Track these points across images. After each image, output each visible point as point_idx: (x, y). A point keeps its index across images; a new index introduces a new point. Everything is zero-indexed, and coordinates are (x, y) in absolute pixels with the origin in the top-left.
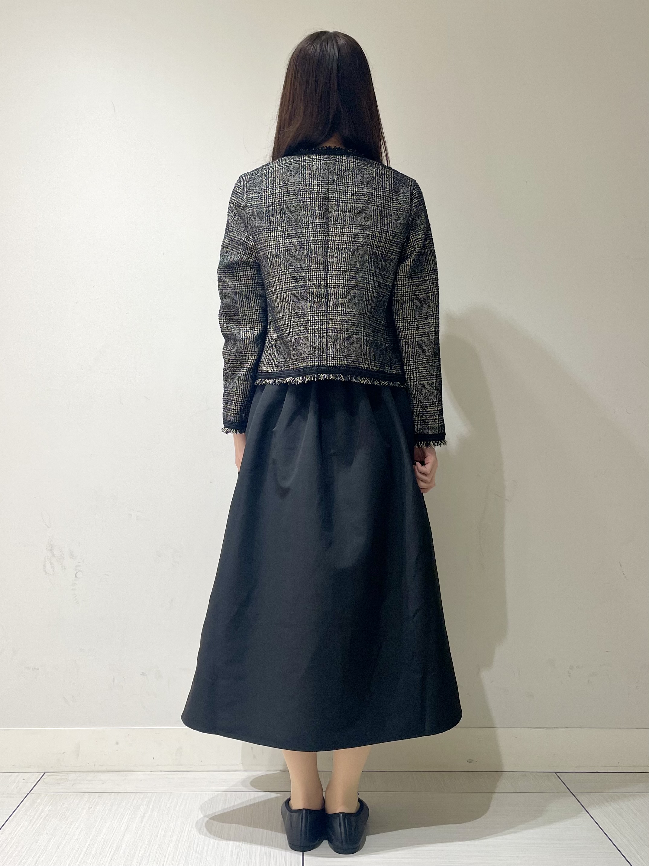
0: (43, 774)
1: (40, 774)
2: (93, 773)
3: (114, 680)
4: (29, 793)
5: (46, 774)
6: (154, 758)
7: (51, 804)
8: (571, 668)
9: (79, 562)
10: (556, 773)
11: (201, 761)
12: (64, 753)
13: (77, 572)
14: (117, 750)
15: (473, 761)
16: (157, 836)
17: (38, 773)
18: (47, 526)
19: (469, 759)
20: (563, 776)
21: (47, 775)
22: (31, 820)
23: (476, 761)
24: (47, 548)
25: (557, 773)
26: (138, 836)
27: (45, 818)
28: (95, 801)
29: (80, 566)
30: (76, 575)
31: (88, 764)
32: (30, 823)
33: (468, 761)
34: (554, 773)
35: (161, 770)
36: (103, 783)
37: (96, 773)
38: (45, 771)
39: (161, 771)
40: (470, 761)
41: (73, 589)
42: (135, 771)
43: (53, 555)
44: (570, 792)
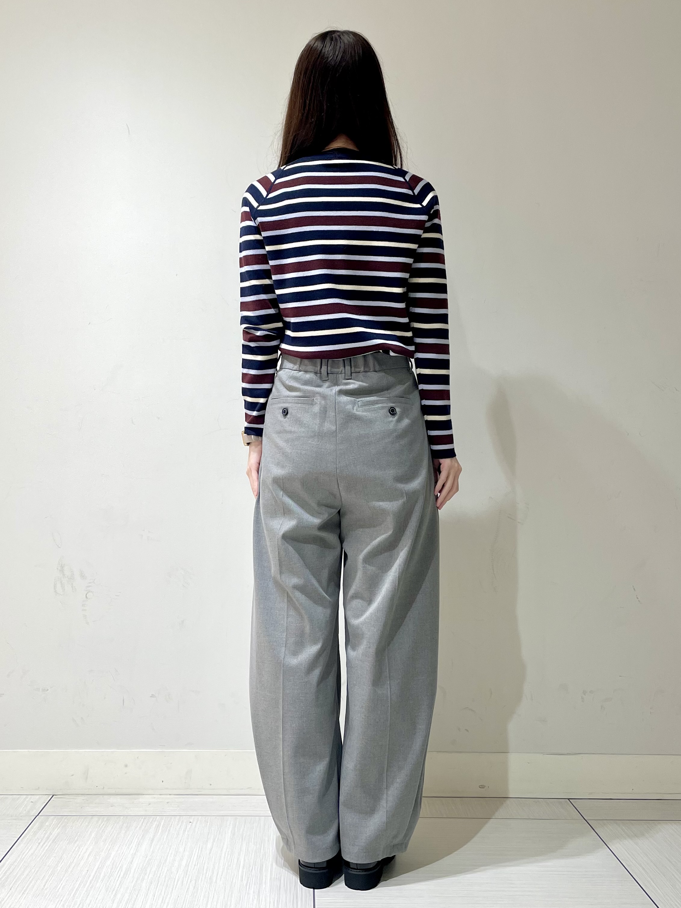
0: (51, 796)
1: (49, 797)
2: (102, 796)
3: (124, 703)
4: (38, 815)
5: (54, 796)
6: (163, 781)
7: (59, 827)
8: (584, 693)
9: (89, 583)
10: (569, 799)
11: (211, 785)
12: (73, 775)
13: (88, 593)
14: (126, 773)
15: (485, 787)
16: (166, 861)
17: (47, 796)
18: (58, 546)
19: (481, 785)
20: (576, 803)
21: (56, 798)
22: (39, 843)
23: (488, 787)
24: (57, 569)
25: (570, 800)
26: (147, 859)
27: (54, 840)
28: (104, 825)
29: (90, 586)
30: (86, 595)
31: (97, 786)
32: (38, 846)
33: (480, 786)
34: (567, 800)
35: (170, 793)
36: (112, 806)
37: (104, 796)
38: (54, 794)
39: (170, 795)
40: (482, 787)
41: (83, 610)
42: (144, 795)
43: (64, 575)
44: (583, 819)
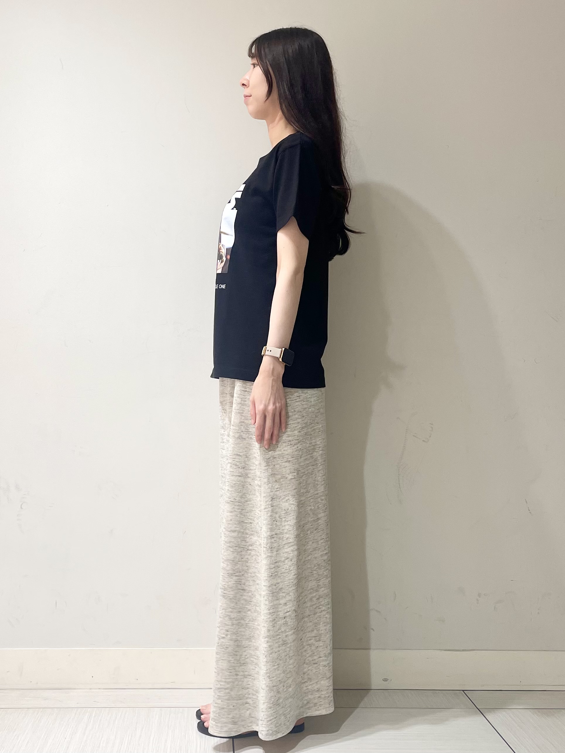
2: (36, 690)
3: (56, 605)
6: (93, 677)
8: (479, 595)
9: (24, 494)
10: (463, 691)
11: (137, 679)
12: (8, 672)
13: (22, 504)
14: (58, 670)
15: (388, 680)
19: (384, 678)
20: (470, 694)
23: (390, 680)
25: (465, 691)
29: (25, 498)
30: (21, 506)
31: (31, 682)
36: (45, 699)
37: (38, 690)
39: (99, 689)
40: (385, 680)
41: (18, 520)
42: (75, 689)
44: (476, 708)
